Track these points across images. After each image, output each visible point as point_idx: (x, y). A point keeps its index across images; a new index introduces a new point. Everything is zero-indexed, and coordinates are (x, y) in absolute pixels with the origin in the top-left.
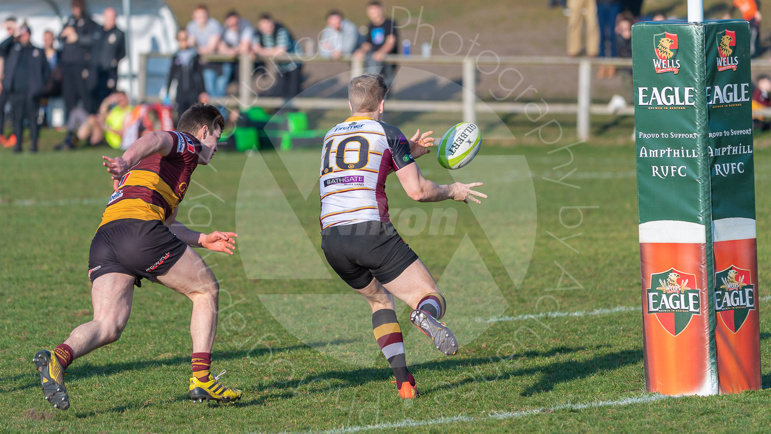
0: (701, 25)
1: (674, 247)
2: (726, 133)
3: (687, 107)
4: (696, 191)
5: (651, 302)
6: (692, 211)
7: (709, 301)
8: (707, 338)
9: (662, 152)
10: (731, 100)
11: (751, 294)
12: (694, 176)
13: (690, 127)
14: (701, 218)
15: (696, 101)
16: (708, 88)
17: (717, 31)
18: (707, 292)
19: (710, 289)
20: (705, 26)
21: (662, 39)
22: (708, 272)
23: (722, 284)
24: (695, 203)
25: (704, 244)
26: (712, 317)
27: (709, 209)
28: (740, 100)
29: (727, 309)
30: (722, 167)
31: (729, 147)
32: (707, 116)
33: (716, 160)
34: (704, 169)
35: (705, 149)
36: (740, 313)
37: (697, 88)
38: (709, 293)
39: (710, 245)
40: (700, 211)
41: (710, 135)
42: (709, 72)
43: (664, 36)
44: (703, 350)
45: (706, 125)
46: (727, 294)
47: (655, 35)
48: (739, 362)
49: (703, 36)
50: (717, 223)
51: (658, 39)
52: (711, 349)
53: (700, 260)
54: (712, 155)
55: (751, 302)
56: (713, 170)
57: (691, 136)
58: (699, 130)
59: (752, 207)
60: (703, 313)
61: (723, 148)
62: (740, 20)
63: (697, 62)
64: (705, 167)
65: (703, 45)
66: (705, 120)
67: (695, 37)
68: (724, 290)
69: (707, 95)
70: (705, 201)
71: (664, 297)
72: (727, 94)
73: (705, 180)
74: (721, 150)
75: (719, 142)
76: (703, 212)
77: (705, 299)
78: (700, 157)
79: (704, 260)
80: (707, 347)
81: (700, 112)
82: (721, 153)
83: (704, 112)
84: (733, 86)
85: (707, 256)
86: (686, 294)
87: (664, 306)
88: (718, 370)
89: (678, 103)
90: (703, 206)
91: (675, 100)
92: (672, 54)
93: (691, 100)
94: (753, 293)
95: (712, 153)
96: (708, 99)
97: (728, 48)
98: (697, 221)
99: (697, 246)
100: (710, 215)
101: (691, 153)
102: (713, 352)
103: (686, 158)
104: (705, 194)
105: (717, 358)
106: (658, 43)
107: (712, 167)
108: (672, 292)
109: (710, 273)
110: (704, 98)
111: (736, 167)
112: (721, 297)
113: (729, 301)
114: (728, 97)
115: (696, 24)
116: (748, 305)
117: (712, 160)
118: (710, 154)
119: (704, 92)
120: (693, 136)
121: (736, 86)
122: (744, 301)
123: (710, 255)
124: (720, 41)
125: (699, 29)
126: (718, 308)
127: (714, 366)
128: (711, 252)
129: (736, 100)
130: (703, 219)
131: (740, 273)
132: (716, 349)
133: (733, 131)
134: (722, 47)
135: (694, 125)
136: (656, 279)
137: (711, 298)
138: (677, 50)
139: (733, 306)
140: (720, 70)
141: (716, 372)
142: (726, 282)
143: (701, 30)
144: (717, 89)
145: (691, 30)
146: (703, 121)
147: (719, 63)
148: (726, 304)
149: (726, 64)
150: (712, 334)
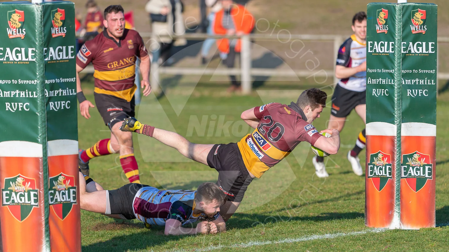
0: (41, 5)
1: (21, 160)
2: (58, 81)
3: (30, 62)
4: (36, 121)
5: (5, 197)
6: (33, 134)
7: (45, 198)
8: (43, 223)
9: (13, 93)
10: (61, 57)
11: (74, 193)
12: (35, 110)
13: (33, 76)
14: (39, 140)
15: (36, 58)
16: (45, 49)
17: (52, 9)
18: (43, 191)
19: (45, 189)
20: (43, 6)
21: (13, 14)
22: (44, 177)
23: (54, 185)
24: (35, 129)
25: (41, 158)
26: (46, 209)
27: (45, 133)
28: (67, 58)
29: (57, 204)
30: (55, 104)
31: (60, 90)
32: (44, 68)
33: (50, 99)
34: (42, 105)
35: (43, 92)
36: (66, 206)
37: (38, 49)
38: (44, 191)
39: (46, 159)
40: (39, 135)
41: (46, 82)
42: (46, 37)
43: (15, 12)
44: (41, 231)
45: (44, 75)
46: (57, 193)
47: (8, 12)
48: (65, 241)
49: (42, 12)
50: (50, 143)
51: (10, 14)
52: (46, 231)
53: (38, 169)
54: (47, 96)
55: (74, 198)
56: (48, 106)
57: (33, 82)
58: (38, 78)
59: (76, 132)
60: (40, 206)
61: (56, 91)
62: (68, 2)
63: (37, 31)
64: (42, 104)
65: (41, 19)
66: (43, 71)
67: (36, 13)
68: (55, 190)
69: (44, 54)
70: (43, 128)
71: (13, 194)
72: (58, 53)
73: (42, 113)
74: (54, 92)
75: (52, 87)
76: (41, 135)
77: (42, 196)
78: (39, 97)
79: (42, 169)
80: (44, 230)
81: (39, 66)
82: (54, 94)
83: (42, 66)
84: (63, 48)
85: (44, 166)
86: (29, 192)
87: (13, 201)
88: (50, 246)
89: (24, 59)
90: (41, 131)
91: (22, 57)
92: (20, 25)
93: (33, 57)
94: (76, 192)
95: (47, 94)
96: (45, 57)
97: (59, 21)
98: (37, 141)
99: (37, 159)
100: (45, 137)
101: (32, 94)
102: (47, 233)
103: (29, 98)
104: (43, 123)
105: (50, 237)
106: (10, 17)
107: (48, 104)
108: (19, 191)
109: (46, 178)
110: (42, 56)
111: (64, 104)
112: (53, 195)
113: (59, 198)
114: (59, 55)
115: (37, 4)
116: (72, 201)
117: (47, 99)
118: (46, 95)
119: (42, 52)
120: (35, 82)
121: (64, 47)
122: (69, 197)
123: (46, 165)
124: (54, 17)
125: (39, 8)
126: (51, 203)
127: (48, 243)
128: (47, 163)
129: (65, 57)
130: (41, 140)
131: (67, 178)
132: (49, 230)
133: (62, 79)
134: (55, 21)
135: (35, 75)
136: (8, 182)
137: (46, 195)
138: (24, 22)
139: (61, 201)
140: (54, 36)
141: (49, 247)
142: (57, 184)
143: (41, 9)
144: (51, 49)
145: (33, 8)
146: (41, 72)
147: (53, 31)
148: (56, 200)
149: (58, 32)
150: (47, 221)
